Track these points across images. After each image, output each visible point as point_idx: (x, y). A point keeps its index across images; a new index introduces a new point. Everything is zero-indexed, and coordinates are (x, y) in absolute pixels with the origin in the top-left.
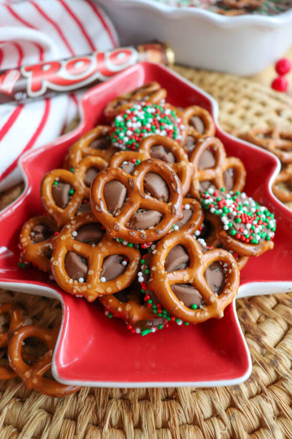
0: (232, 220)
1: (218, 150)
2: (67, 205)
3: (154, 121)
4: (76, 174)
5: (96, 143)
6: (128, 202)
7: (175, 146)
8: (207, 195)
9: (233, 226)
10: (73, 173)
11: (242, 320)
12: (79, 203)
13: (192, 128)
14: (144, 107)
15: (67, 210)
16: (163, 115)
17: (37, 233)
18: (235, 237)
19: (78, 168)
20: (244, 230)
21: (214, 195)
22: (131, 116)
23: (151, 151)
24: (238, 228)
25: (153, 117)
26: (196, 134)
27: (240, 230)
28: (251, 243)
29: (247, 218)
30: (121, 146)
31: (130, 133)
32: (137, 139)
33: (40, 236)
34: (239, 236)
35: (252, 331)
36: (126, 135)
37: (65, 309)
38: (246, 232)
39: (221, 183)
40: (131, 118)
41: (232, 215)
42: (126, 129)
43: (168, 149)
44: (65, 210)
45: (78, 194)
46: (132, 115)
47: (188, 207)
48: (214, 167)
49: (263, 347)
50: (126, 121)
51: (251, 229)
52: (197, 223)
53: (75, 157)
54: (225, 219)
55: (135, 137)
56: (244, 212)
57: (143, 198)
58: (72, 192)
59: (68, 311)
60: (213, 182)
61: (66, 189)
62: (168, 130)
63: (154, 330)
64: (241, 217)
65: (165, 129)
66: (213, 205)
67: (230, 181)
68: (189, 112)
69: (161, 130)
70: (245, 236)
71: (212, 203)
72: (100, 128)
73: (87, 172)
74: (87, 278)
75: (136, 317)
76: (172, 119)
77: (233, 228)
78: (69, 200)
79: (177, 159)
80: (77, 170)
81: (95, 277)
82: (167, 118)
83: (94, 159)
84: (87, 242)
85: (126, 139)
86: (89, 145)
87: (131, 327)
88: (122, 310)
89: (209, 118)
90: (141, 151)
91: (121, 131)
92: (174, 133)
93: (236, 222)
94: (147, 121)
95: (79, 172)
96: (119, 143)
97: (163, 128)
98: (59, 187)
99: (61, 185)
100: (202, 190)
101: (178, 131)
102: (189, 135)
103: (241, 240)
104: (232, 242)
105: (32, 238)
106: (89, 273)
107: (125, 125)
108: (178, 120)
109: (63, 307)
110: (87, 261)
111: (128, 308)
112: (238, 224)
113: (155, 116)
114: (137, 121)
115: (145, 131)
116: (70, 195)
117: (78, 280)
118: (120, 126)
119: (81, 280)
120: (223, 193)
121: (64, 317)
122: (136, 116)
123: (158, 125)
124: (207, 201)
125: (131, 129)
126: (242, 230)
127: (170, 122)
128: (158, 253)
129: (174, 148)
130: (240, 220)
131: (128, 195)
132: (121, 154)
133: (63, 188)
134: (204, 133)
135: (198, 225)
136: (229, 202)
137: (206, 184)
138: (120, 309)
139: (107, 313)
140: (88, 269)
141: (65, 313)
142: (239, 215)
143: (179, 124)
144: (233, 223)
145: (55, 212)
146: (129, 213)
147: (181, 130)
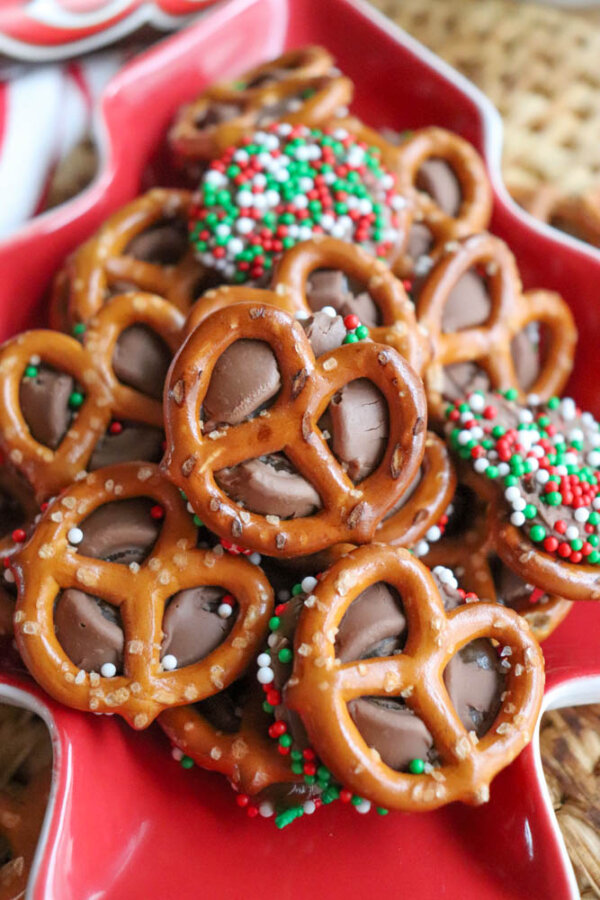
0: (534, 497)
1: (499, 272)
2: (64, 437)
3: (317, 186)
4: (91, 346)
5: (146, 243)
7: (378, 274)
8: (467, 416)
9: (539, 515)
10: (81, 339)
11: (554, 763)
12: (97, 432)
13: (424, 200)
14: (287, 141)
15: (66, 454)
16: (343, 169)
18: (541, 547)
19: (97, 329)
20: (567, 527)
21: (486, 415)
22: (250, 172)
23: (309, 286)
24: (551, 522)
25: (314, 173)
26: (437, 217)
27: (557, 526)
28: (586, 563)
29: (579, 491)
30: (221, 264)
31: (246, 225)
32: (268, 244)
34: (555, 543)
35: (581, 798)
36: (235, 233)
37: (59, 752)
38: (574, 533)
39: (503, 367)
40: (250, 178)
41: (536, 481)
42: (235, 212)
43: (359, 283)
44: (57, 454)
45: (95, 405)
46: (252, 167)
48: (487, 324)
50: (234, 186)
51: (588, 523)
52: (432, 508)
53: (87, 288)
54: (515, 494)
55: (263, 237)
56: (569, 467)
58: (78, 398)
59: (68, 756)
60: (481, 366)
61: (61, 391)
62: (357, 215)
63: (310, 808)
64: (561, 489)
65: (349, 213)
66: (482, 451)
67: (530, 360)
68: (418, 148)
69: (337, 215)
70: (570, 542)
71: (481, 442)
72: (158, 195)
73: (120, 340)
74: (125, 666)
75: (260, 777)
76: (369, 179)
77: (536, 521)
78: (70, 424)
79: (384, 315)
80: (93, 335)
81: (149, 661)
82: (355, 177)
83: (142, 303)
85: (236, 246)
86: (126, 250)
87: (246, 800)
88: (222, 757)
89: (474, 166)
90: (280, 289)
91: (220, 220)
92: (374, 224)
93: (547, 503)
94: (296, 187)
95: (98, 340)
96: (217, 257)
97: (342, 208)
98: (39, 382)
99: (45, 376)
100: (452, 392)
101: (384, 220)
102: (416, 222)
103: (560, 556)
104: (533, 560)
106: (131, 651)
107: (234, 202)
108: (387, 182)
109: (54, 744)
110: (119, 612)
111: (239, 751)
112: (551, 509)
113: (320, 172)
114: (266, 188)
115: (290, 218)
116: (71, 407)
117: (99, 671)
118: (217, 204)
119: (110, 669)
120: (512, 405)
121: (57, 774)
122: (264, 171)
123: (328, 200)
124: (465, 437)
125: (251, 213)
126: (563, 526)
127: (362, 189)
128: (322, 607)
129: (377, 281)
130: (557, 497)
132: (221, 294)
133: (51, 389)
134: (459, 214)
135: (437, 511)
136: (528, 438)
137: (463, 374)
138: (215, 754)
139: (177, 755)
140: (127, 637)
141: (60, 765)
142: (557, 481)
143: (389, 193)
144: (537, 507)
145: (31, 458)
147: (394, 212)
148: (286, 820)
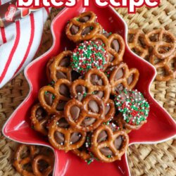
0: (127, 115)
2: (52, 104)
3: (92, 55)
4: (55, 89)
6: (81, 116)
8: (118, 99)
14: (87, 46)
16: (97, 51)
17: (39, 116)
19: (56, 86)
21: (121, 98)
22: (81, 53)
24: (130, 119)
28: (135, 124)
29: (135, 113)
30: (76, 70)
31: (80, 64)
32: (84, 67)
33: (41, 117)
34: (130, 122)
35: (135, 153)
36: (78, 65)
39: (126, 84)
41: (128, 112)
42: (78, 61)
43: (99, 77)
44: (51, 107)
45: (57, 99)
47: (108, 105)
48: (123, 77)
49: (139, 160)
50: (78, 56)
51: (136, 119)
54: (124, 115)
56: (134, 108)
57: (87, 113)
58: (54, 97)
63: (92, 161)
65: (98, 60)
66: (119, 107)
70: (133, 122)
77: (127, 119)
79: (104, 84)
81: (68, 143)
82: (99, 52)
84: (63, 127)
86: (59, 65)
90: (86, 80)
91: (76, 63)
92: (102, 61)
94: (89, 55)
95: (57, 88)
99: (48, 94)
103: (131, 124)
104: (127, 125)
105: (37, 118)
106: (65, 142)
107: (78, 59)
108: (105, 52)
110: (64, 136)
111: (82, 155)
112: (130, 117)
113: (93, 52)
114: (84, 56)
115: (88, 62)
117: (60, 144)
118: (75, 59)
119: (62, 144)
123: (95, 58)
124: (117, 104)
125: (81, 61)
126: (132, 120)
127: (100, 55)
130: (131, 115)
131: (81, 112)
133: (49, 96)
136: (127, 103)
138: (78, 155)
140: (65, 139)
142: (131, 112)
143: (105, 54)
144: (128, 117)
145: (47, 108)
146: (81, 120)
147: (106, 58)
148: (89, 163)
